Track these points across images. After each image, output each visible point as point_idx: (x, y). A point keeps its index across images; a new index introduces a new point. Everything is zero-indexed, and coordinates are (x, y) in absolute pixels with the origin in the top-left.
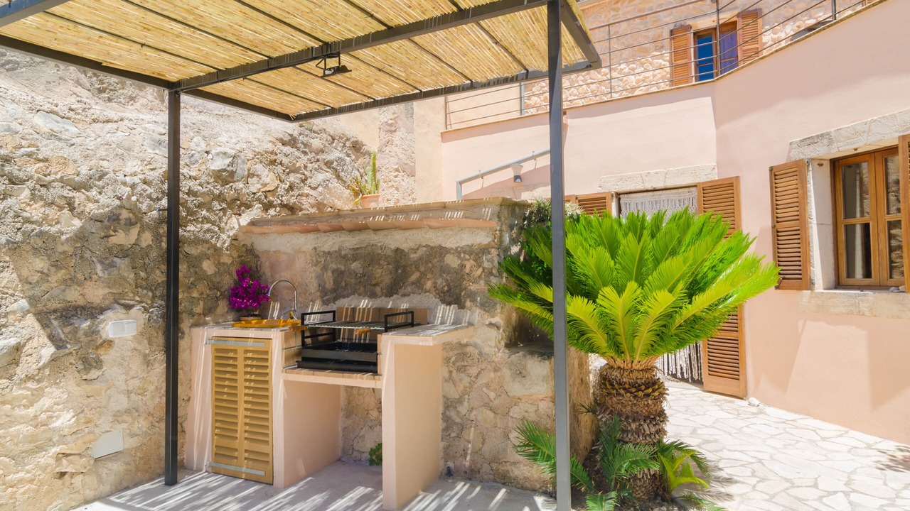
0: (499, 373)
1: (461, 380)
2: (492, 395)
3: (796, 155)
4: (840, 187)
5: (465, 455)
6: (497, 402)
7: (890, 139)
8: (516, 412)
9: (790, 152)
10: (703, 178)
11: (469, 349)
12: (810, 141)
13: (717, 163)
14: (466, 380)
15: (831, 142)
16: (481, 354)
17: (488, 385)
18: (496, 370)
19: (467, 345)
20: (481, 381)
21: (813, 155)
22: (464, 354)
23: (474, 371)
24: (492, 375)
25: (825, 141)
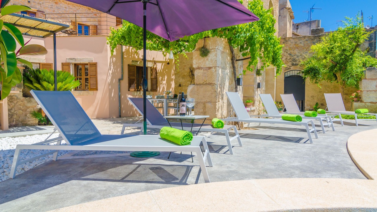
0: (23, 102)
1: (12, 104)
2: (22, 107)
3: (68, 61)
4: (76, 70)
5: (13, 121)
6: (23, 108)
7: (87, 62)
8: (28, 110)
9: (66, 60)
10: (41, 62)
11: (13, 97)
12: (71, 59)
13: (46, 59)
14: (13, 104)
15: (76, 60)
16: (17, 98)
17: (20, 105)
18: (22, 101)
19: (13, 96)
20: (17, 104)
21: (72, 62)
22: (12, 98)
23: (15, 102)
24: (21, 102)
25: (74, 60)
